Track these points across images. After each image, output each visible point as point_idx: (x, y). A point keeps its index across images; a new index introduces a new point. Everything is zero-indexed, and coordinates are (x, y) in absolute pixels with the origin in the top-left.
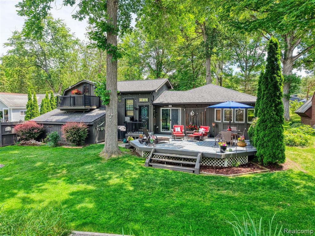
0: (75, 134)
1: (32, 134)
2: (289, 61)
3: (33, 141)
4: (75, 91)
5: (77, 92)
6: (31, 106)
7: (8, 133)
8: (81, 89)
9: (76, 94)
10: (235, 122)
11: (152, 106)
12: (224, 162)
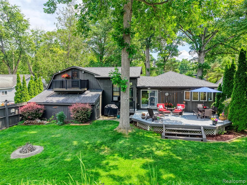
0: (84, 114)
1: (38, 114)
2: (202, 54)
3: (39, 121)
4: (65, 75)
5: (67, 76)
6: (20, 88)
7: (13, 115)
8: (70, 74)
9: (67, 77)
10: (200, 101)
11: (136, 88)
12: (214, 131)
